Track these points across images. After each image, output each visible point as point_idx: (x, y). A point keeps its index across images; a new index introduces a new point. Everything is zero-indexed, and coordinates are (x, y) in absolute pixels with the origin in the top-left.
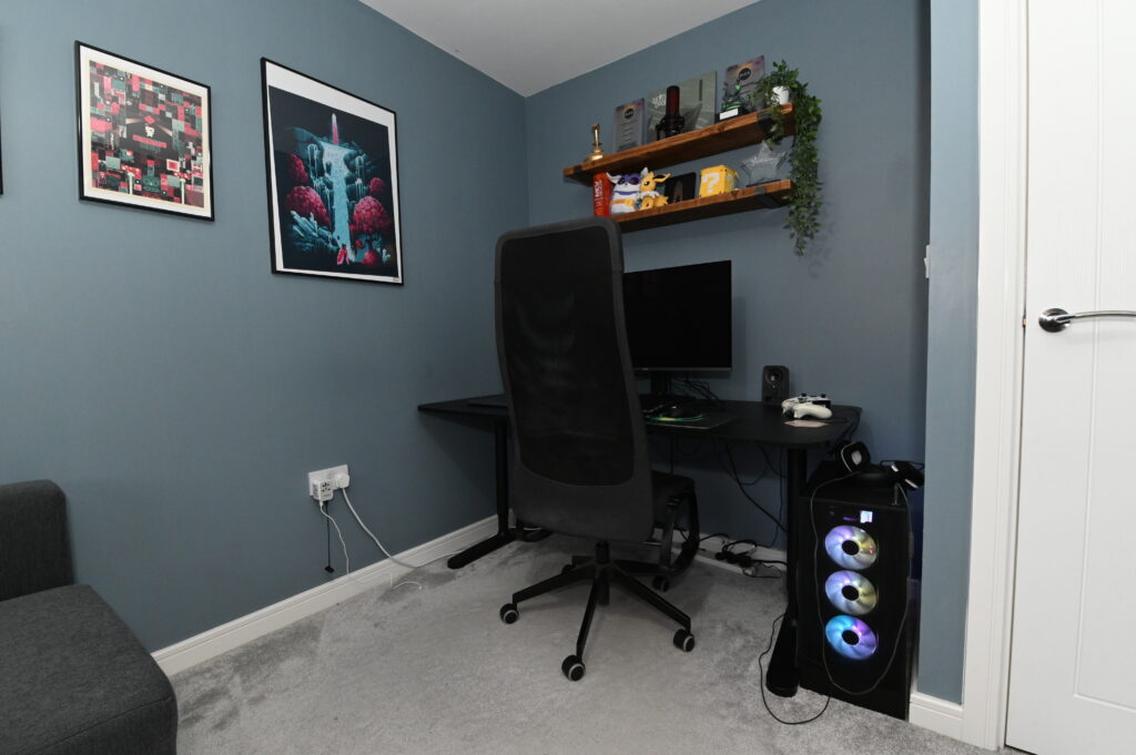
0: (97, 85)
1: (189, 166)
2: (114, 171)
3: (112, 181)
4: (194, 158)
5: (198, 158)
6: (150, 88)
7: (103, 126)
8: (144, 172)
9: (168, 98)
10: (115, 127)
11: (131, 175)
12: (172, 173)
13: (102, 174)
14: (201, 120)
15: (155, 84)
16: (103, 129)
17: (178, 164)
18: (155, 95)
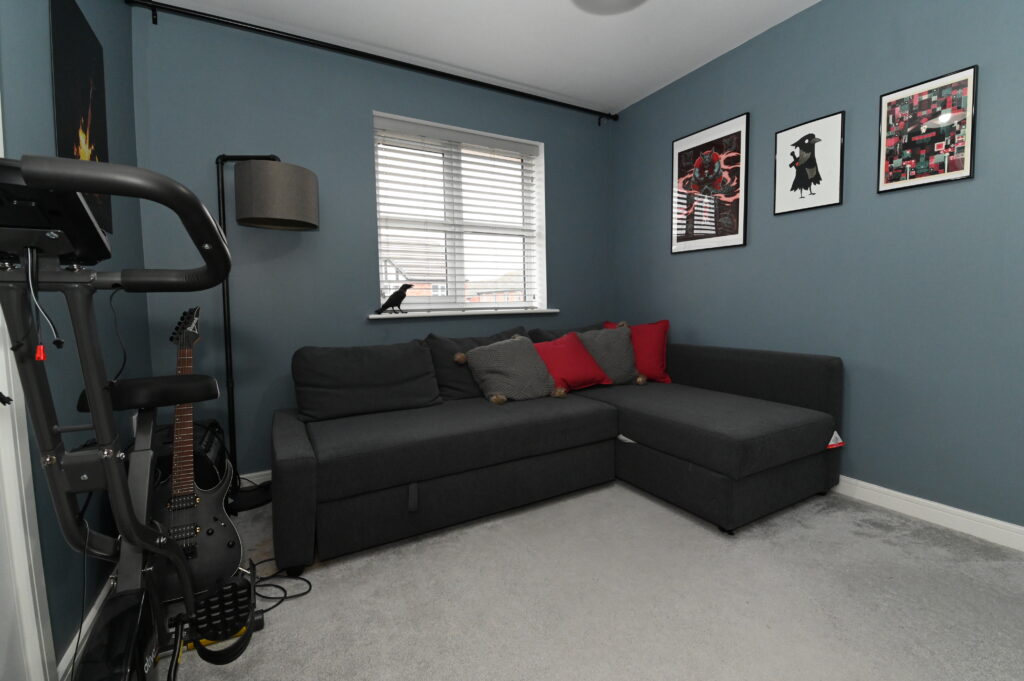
0: (891, 117)
1: (953, 141)
2: (898, 169)
3: (895, 175)
4: (959, 132)
5: (962, 131)
6: (925, 97)
7: (893, 141)
8: (917, 161)
9: (940, 96)
10: (901, 138)
11: (908, 166)
12: (938, 152)
13: (891, 173)
14: (966, 98)
15: (930, 92)
16: (893, 143)
17: (944, 143)
18: (929, 100)
